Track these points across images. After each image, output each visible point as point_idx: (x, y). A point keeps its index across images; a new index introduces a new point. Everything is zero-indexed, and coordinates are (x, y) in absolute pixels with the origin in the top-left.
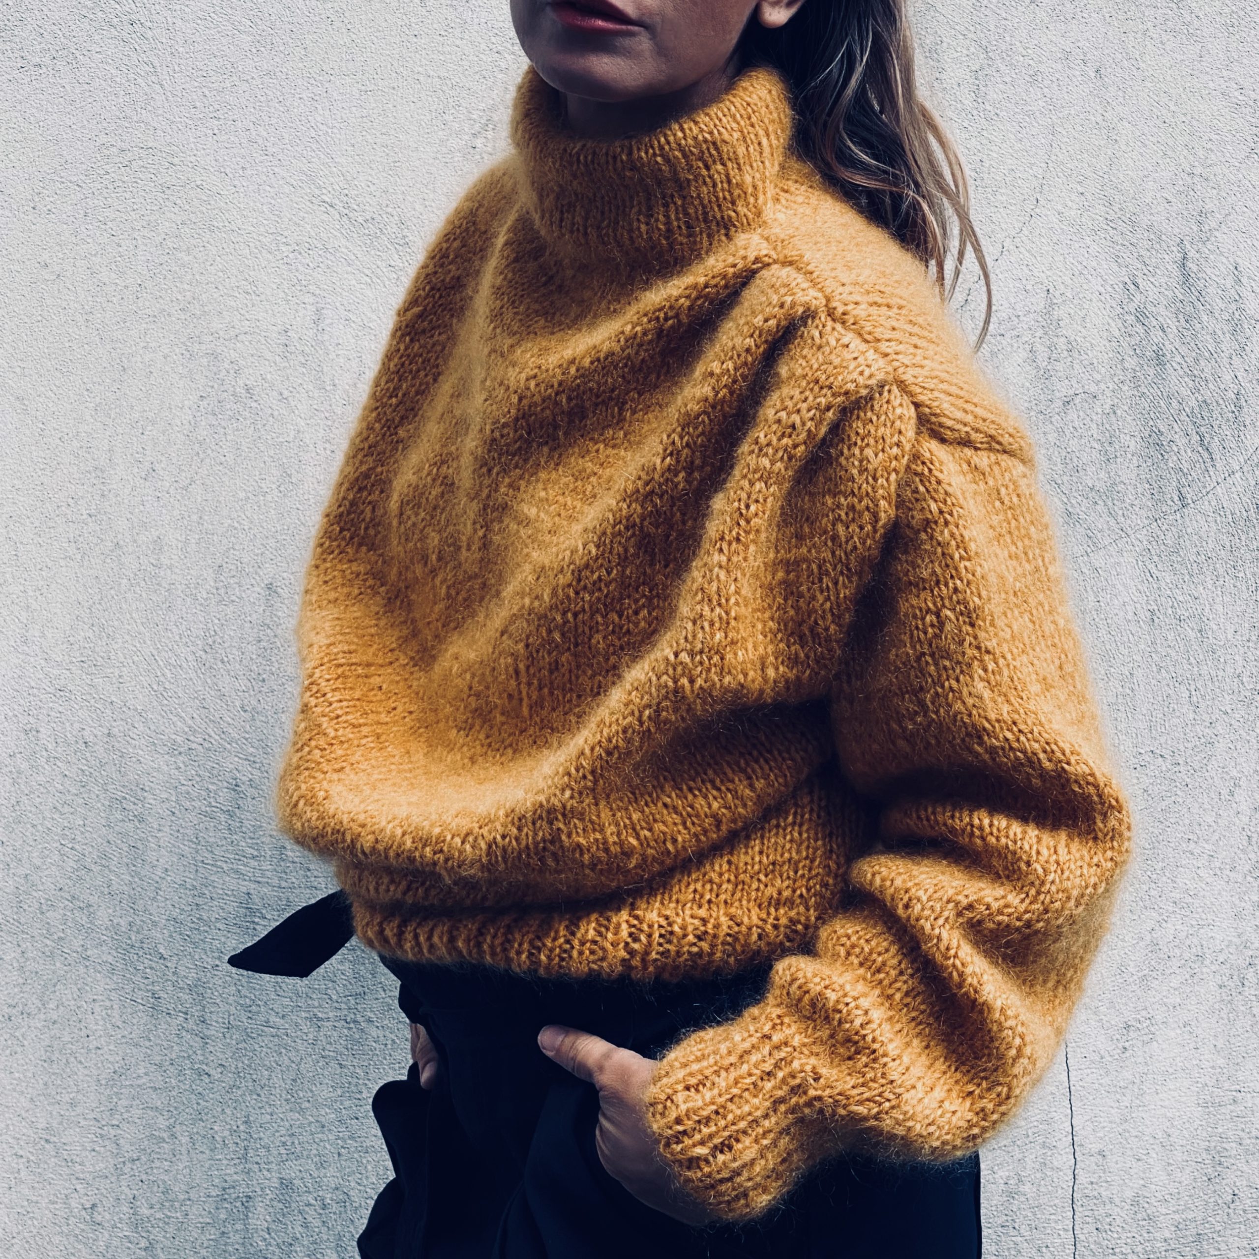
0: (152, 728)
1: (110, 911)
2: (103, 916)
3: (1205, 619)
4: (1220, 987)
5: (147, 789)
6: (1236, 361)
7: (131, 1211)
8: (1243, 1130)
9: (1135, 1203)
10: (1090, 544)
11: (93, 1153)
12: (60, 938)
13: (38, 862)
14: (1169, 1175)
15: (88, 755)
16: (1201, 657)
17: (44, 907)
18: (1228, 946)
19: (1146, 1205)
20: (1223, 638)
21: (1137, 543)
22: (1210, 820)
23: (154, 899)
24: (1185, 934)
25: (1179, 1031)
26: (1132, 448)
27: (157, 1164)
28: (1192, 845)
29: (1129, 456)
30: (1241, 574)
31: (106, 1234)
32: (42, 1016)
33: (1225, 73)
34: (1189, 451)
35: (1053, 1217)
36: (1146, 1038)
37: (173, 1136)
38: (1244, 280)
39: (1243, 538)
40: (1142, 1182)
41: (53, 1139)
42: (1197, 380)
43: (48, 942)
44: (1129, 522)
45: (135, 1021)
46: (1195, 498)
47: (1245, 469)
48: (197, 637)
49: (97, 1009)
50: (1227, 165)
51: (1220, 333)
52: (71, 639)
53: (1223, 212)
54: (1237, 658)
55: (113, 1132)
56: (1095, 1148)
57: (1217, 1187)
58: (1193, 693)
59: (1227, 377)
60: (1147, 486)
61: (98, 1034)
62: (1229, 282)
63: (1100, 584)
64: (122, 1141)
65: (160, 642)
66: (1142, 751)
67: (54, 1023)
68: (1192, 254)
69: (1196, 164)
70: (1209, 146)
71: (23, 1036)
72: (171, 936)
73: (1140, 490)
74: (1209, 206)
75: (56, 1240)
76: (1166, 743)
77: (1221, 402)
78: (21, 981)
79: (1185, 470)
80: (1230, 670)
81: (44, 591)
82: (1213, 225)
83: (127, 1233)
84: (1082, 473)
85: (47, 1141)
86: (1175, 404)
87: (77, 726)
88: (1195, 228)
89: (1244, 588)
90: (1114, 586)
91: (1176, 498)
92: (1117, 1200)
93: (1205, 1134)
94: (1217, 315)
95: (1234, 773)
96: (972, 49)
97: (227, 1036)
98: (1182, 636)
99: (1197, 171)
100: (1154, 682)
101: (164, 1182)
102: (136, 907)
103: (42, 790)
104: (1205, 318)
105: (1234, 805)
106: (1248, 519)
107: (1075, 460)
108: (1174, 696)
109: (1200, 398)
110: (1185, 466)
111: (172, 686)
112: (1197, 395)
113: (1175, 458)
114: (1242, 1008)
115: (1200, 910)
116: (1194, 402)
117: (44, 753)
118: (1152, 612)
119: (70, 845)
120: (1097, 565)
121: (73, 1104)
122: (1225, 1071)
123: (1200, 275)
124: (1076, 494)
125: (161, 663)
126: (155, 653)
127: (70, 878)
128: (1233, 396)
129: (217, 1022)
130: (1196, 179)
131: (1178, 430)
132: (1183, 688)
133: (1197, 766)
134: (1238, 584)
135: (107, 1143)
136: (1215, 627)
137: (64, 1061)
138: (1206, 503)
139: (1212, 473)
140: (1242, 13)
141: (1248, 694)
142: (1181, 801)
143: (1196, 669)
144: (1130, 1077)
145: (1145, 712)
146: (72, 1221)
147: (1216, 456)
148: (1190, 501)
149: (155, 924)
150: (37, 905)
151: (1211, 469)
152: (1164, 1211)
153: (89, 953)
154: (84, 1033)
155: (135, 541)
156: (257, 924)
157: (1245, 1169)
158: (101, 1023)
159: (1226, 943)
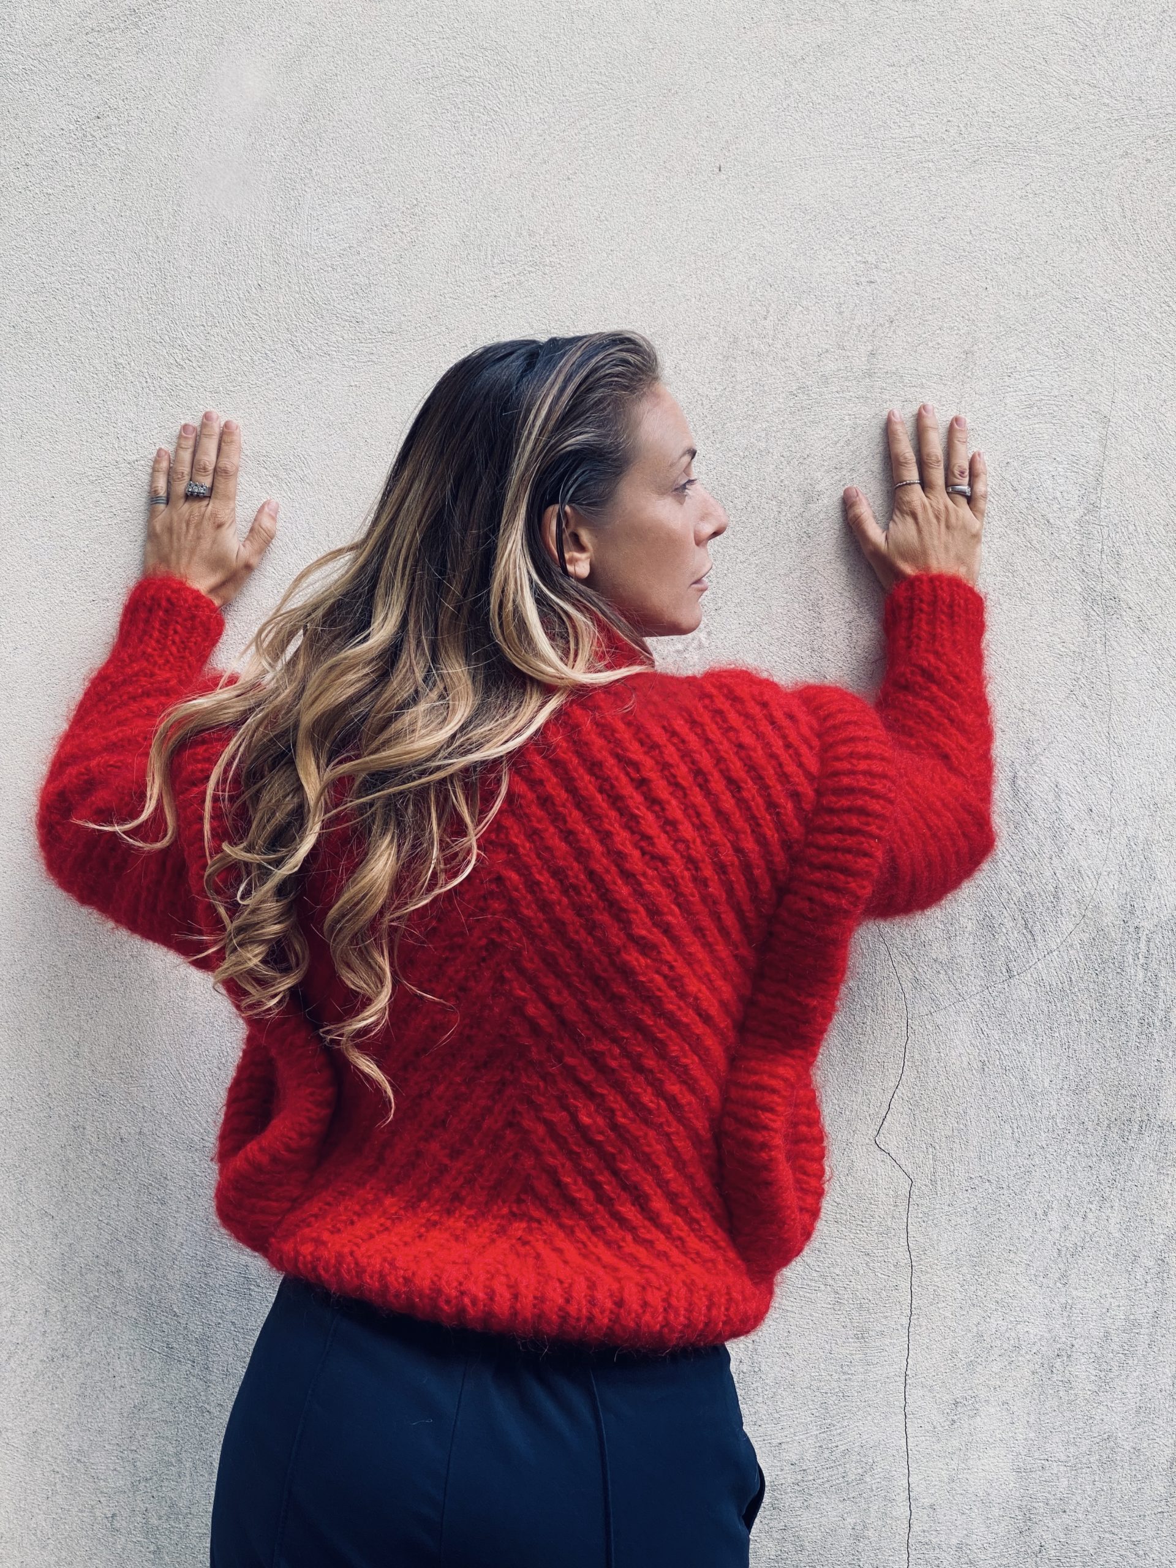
0: (175, 1128)
1: (136, 1276)
2: (131, 1277)
3: (1026, 1070)
4: (1033, 1373)
5: (169, 1178)
6: (1055, 861)
7: (144, 1521)
8: (1049, 1493)
9: (959, 1548)
10: (933, 1005)
11: (115, 1472)
12: (95, 1296)
13: (80, 1234)
14: (988, 1527)
15: (123, 1148)
16: (1022, 1101)
17: (84, 1270)
18: (1040, 1340)
19: (968, 1552)
20: (1041, 1086)
21: (971, 1006)
22: (1028, 1235)
23: (172, 1268)
24: (1005, 1328)
25: (998, 1409)
26: (969, 929)
27: (166, 1483)
28: (1012, 1255)
29: (967, 935)
30: (1057, 1034)
31: (123, 1540)
32: (79, 1359)
33: (1050, 629)
34: (1015, 932)
35: (891, 1558)
36: (971, 1413)
37: (180, 1461)
38: (1063, 796)
39: (1058, 1005)
40: (965, 1532)
41: (83, 1459)
42: (1023, 875)
43: (86, 1300)
44: (965, 988)
45: (151, 1366)
46: (1019, 971)
47: (1061, 949)
48: (213, 1056)
49: (123, 1355)
50: (1051, 703)
51: (1042, 838)
52: (113, 1055)
53: (1047, 741)
54: (1052, 1102)
55: (131, 1456)
56: (927, 1502)
57: (1028, 1539)
58: (1016, 1130)
59: (1048, 873)
60: (981, 960)
61: (122, 1375)
62: (1051, 797)
63: (940, 1038)
64: (138, 1464)
65: (184, 1059)
66: (973, 1176)
67: (88, 1364)
68: (1021, 773)
69: (1026, 701)
70: (1036, 687)
71: (63, 1374)
72: (184, 1298)
73: (975, 963)
74: (1035, 735)
75: (83, 1542)
76: (992, 1170)
77: (1042, 893)
78: (63, 1330)
79: (1012, 948)
80: (1046, 1112)
81: (94, 1015)
82: (1039, 750)
83: (139, 1539)
84: (928, 947)
85: (79, 1460)
86: (1004, 893)
87: (115, 1125)
88: (1024, 753)
89: (1059, 1045)
90: (952, 1040)
91: (1004, 970)
92: (944, 1547)
93: (1018, 1495)
94: (1040, 823)
95: (1048, 1197)
96: (847, 605)
97: (226, 1381)
98: (1008, 1083)
99: (1027, 707)
100: (984, 1120)
101: (171, 1499)
102: (156, 1273)
103: (86, 1176)
104: (1030, 825)
105: (1047, 1223)
106: (1063, 990)
107: (923, 936)
108: (999, 1132)
109: (1025, 890)
110: (1013, 945)
111: (192, 1096)
112: (1023, 887)
113: (1004, 938)
114: (1051, 1391)
115: (1018, 1309)
116: (1021, 893)
117: (88, 1146)
118: (983, 1063)
119: (106, 1221)
120: (939, 1023)
121: (100, 1432)
122: (1036, 1443)
123: (1027, 791)
124: (923, 965)
125: (184, 1077)
126: (179, 1068)
127: (105, 1248)
128: (1053, 890)
129: (217, 1369)
130: (1026, 713)
131: (1007, 915)
132: (1007, 1126)
133: (1017, 1190)
134: (1054, 1042)
135: (126, 1464)
136: (1034, 1077)
137: (95, 1396)
138: (1029, 975)
139: (1034, 951)
140: (1064, 582)
141: (1060, 1132)
142: (1003, 1217)
143: (1018, 1111)
144: (957, 1445)
145: (975, 1144)
146: (96, 1526)
147: (1038, 938)
148: (1015, 973)
149: (171, 1288)
150: (77, 1269)
151: (1033, 948)
152: (983, 1557)
153: (118, 1309)
154: (112, 1373)
155: (167, 978)
156: (253, 1290)
157: (1051, 1524)
158: (125, 1366)
159: (1039, 1337)
